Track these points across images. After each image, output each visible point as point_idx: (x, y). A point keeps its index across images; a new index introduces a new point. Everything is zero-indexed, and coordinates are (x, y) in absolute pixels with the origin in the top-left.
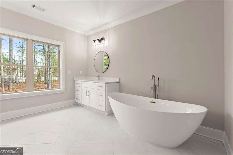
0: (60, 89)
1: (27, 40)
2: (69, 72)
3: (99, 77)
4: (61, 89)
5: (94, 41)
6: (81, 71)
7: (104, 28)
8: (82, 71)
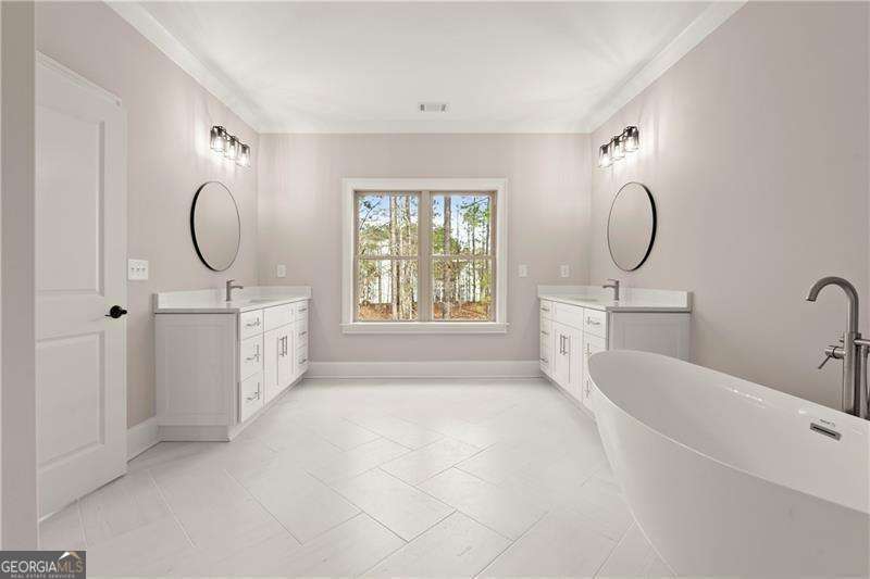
0: (495, 321)
1: (419, 193)
2: (523, 271)
3: (616, 286)
4: (498, 322)
5: (605, 149)
6: (563, 267)
7: (639, 85)
8: (567, 267)
